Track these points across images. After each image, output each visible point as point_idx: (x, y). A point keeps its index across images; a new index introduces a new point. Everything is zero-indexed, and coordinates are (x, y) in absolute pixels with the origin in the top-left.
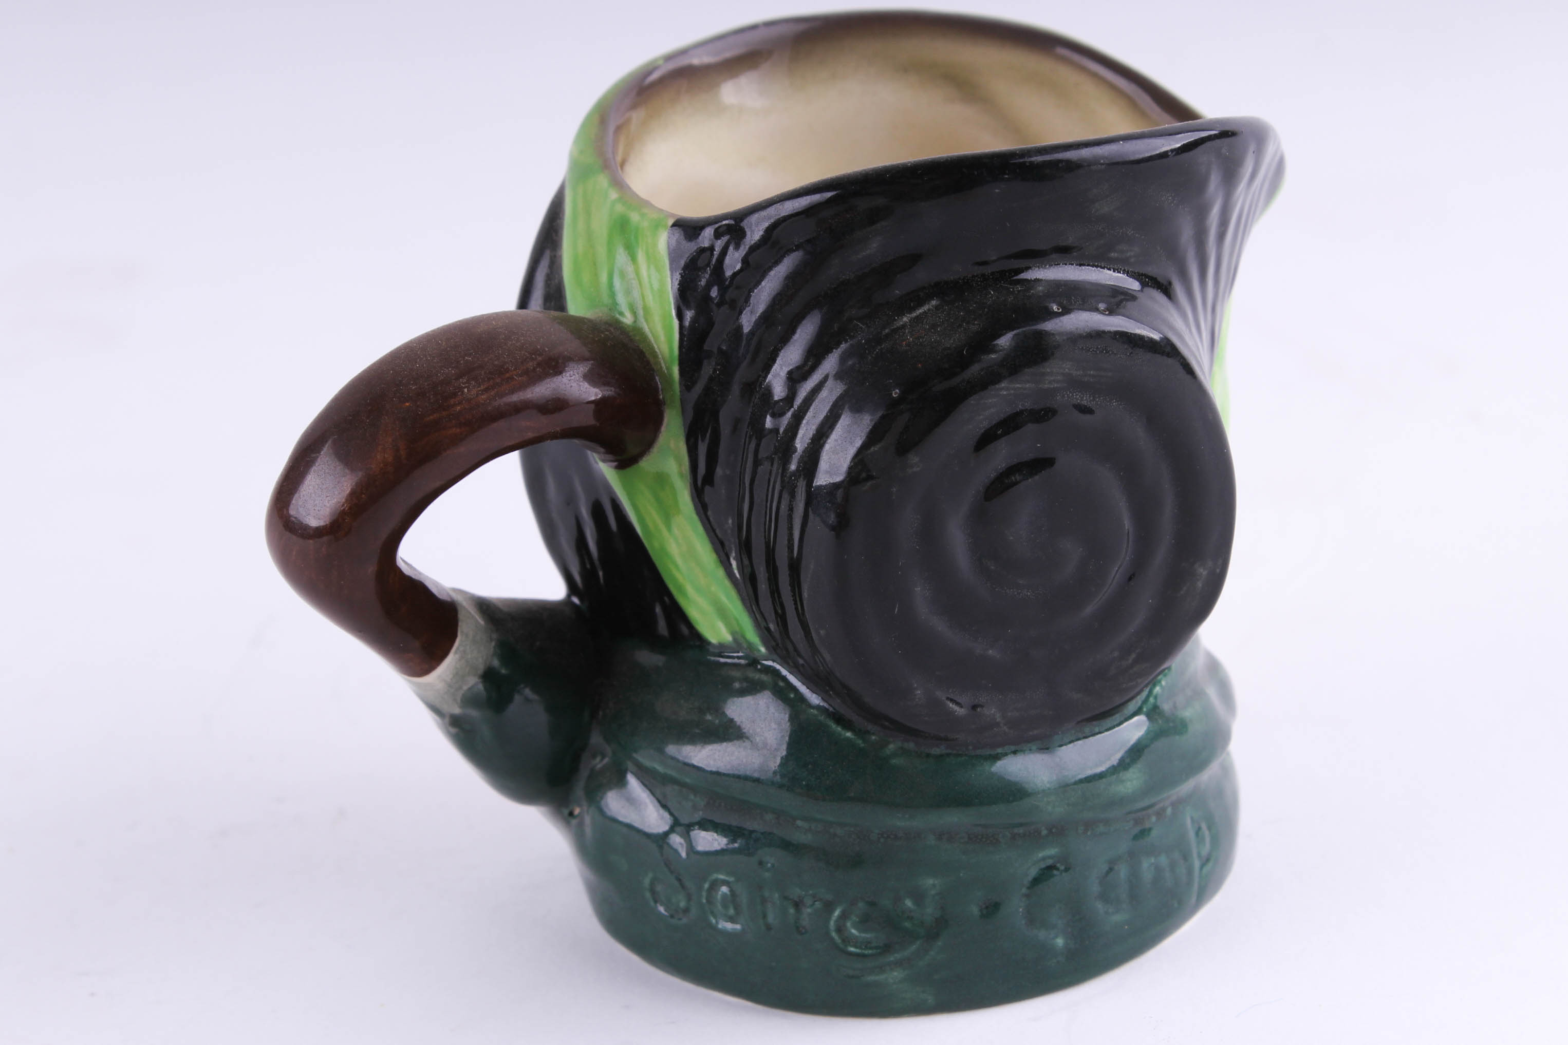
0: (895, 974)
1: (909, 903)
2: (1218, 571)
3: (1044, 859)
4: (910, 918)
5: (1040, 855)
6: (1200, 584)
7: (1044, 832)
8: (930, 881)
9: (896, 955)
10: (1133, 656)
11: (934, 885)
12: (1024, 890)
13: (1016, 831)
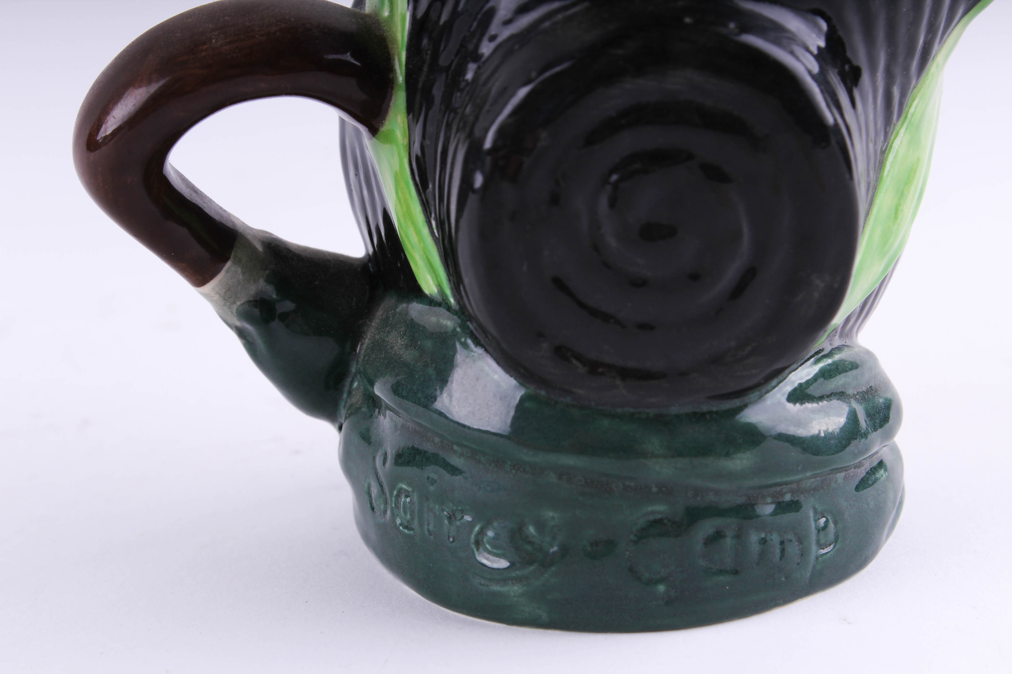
0: (516, 588)
1: (532, 530)
2: (836, 286)
3: (653, 513)
4: (531, 543)
5: (650, 509)
6: (816, 295)
7: (654, 490)
8: (550, 514)
9: (517, 572)
10: (749, 348)
11: (553, 518)
12: (632, 537)
13: (628, 483)
